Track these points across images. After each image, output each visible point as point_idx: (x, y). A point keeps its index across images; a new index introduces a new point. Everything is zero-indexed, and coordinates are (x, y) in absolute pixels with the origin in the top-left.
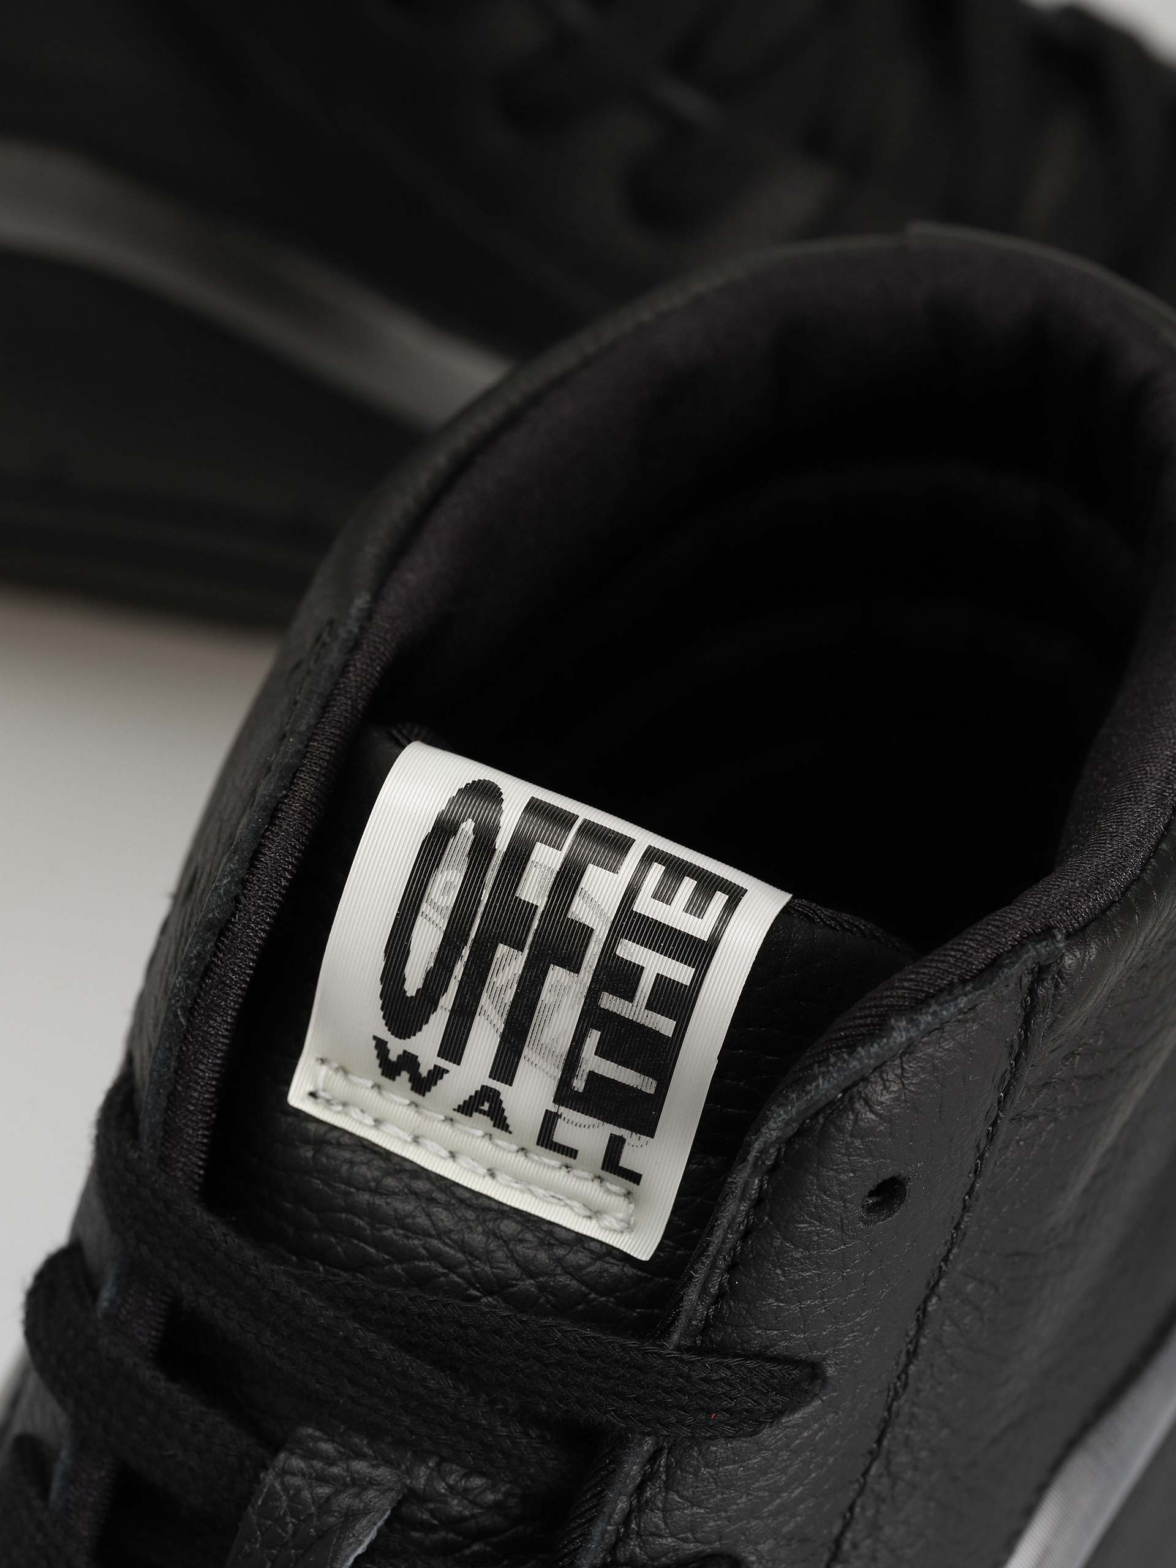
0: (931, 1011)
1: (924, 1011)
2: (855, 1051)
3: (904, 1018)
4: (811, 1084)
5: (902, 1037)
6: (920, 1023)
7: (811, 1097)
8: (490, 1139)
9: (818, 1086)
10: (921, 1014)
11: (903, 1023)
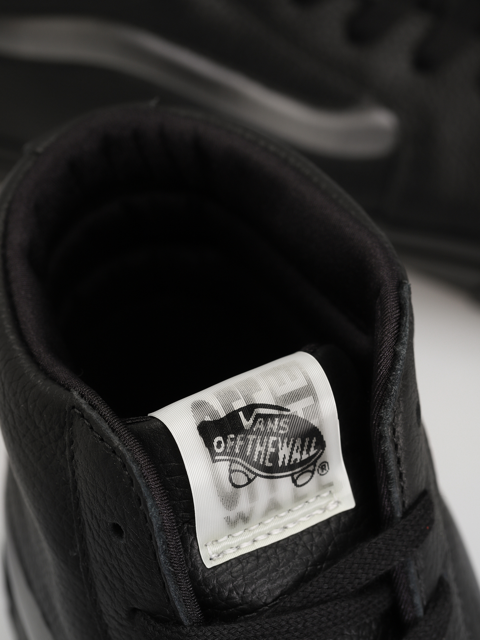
0: (404, 335)
1: (402, 337)
2: (395, 368)
3: (399, 345)
4: (392, 391)
5: (404, 351)
6: (405, 342)
7: (395, 395)
8: (278, 517)
9: (395, 389)
10: (402, 339)
11: (401, 348)
